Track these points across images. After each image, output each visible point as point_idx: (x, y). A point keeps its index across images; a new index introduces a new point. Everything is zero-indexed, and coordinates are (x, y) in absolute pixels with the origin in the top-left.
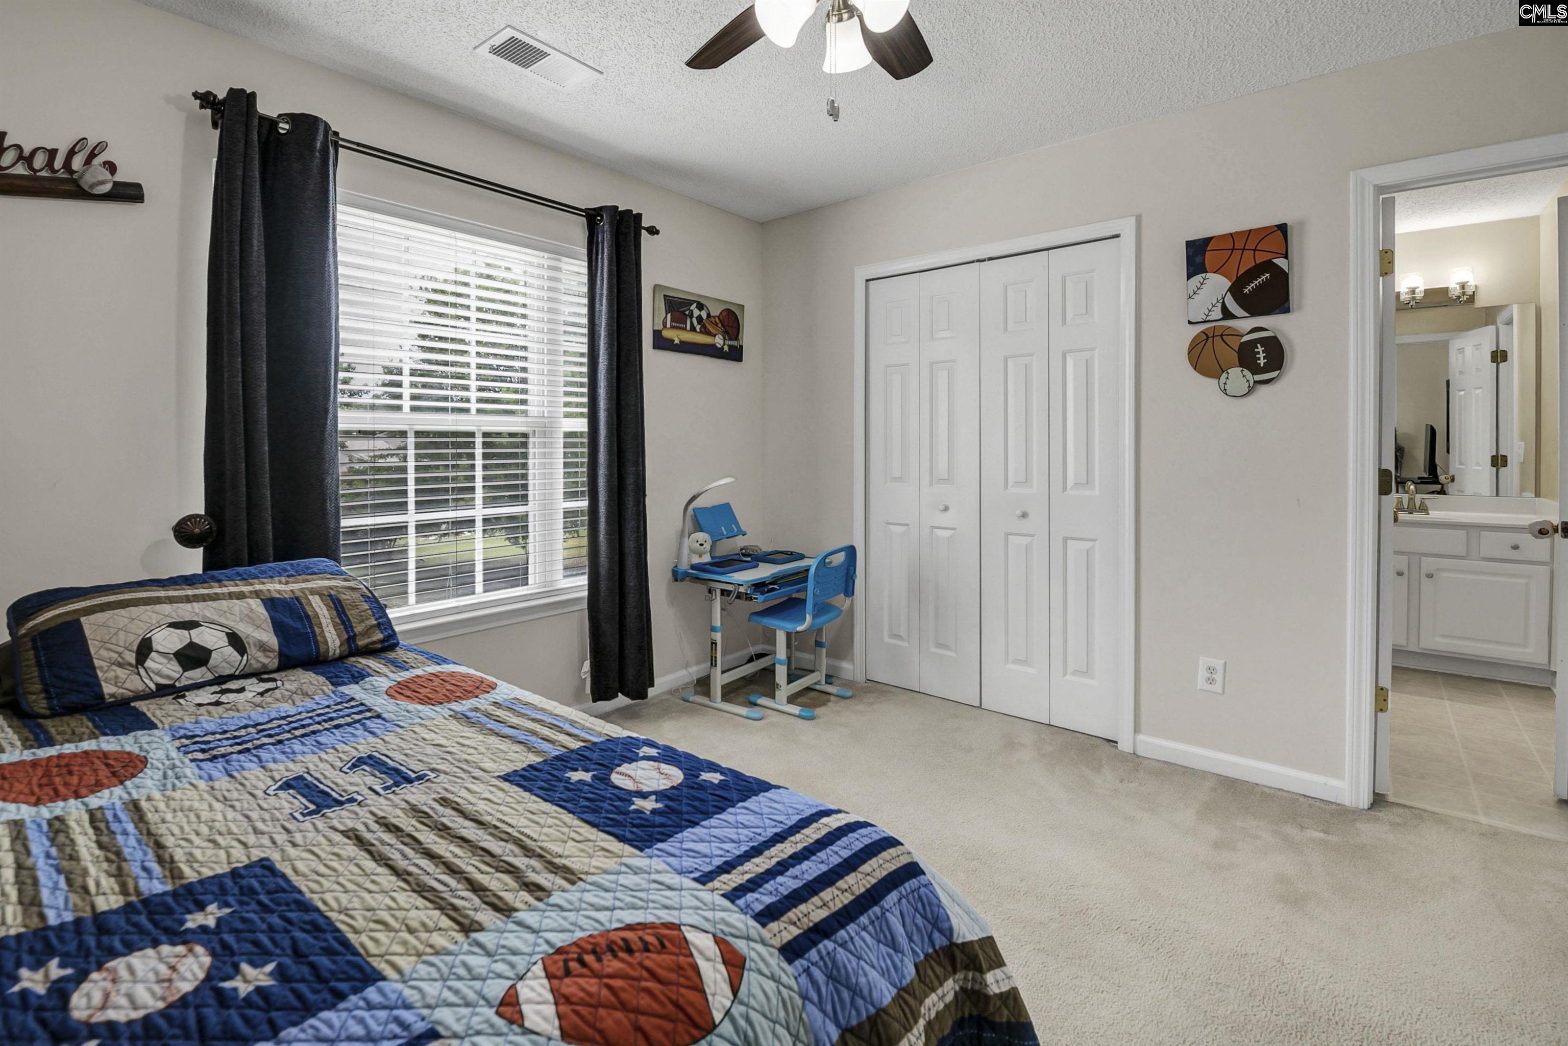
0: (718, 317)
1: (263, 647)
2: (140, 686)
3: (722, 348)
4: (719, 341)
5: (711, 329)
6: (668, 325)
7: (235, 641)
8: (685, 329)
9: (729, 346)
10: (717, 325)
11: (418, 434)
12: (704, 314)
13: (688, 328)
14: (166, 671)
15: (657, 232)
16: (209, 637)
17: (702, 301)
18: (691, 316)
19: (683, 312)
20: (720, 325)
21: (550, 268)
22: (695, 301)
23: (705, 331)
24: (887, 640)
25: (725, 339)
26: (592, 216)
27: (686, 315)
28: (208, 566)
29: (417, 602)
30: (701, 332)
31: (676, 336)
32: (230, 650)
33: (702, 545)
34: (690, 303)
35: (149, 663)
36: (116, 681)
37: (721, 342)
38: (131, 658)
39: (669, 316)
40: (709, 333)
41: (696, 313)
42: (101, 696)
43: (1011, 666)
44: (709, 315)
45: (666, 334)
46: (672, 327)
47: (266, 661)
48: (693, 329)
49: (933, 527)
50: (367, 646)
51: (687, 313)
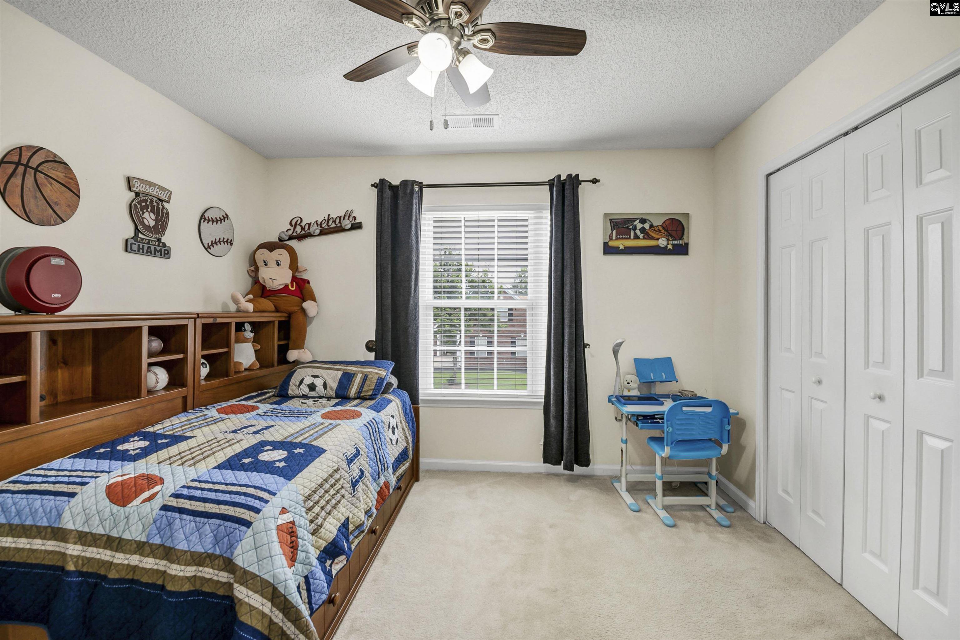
0: (661, 226)
1: (331, 389)
2: (298, 393)
3: (666, 247)
4: (662, 242)
5: (654, 235)
6: (614, 238)
7: (325, 385)
8: (629, 238)
9: (672, 245)
10: (660, 231)
11: (466, 309)
12: (647, 226)
13: (632, 237)
14: (305, 390)
15: (598, 181)
16: (319, 382)
17: (644, 217)
18: (635, 228)
19: (627, 228)
20: (663, 231)
21: (536, 218)
22: (638, 219)
23: (648, 236)
24: (780, 492)
25: (668, 240)
26: (551, 184)
27: (630, 229)
28: (376, 359)
29: (465, 389)
30: (644, 238)
31: (621, 244)
32: (322, 388)
33: (628, 383)
34: (635, 220)
35: (301, 387)
36: (292, 390)
37: (665, 243)
38: (298, 384)
39: (614, 232)
40: (653, 238)
41: (639, 226)
42: (287, 394)
43: (867, 556)
44: (651, 226)
45: (611, 244)
46: (617, 239)
47: (332, 394)
48: (637, 237)
49: (812, 398)
50: (363, 396)
51: (631, 227)
